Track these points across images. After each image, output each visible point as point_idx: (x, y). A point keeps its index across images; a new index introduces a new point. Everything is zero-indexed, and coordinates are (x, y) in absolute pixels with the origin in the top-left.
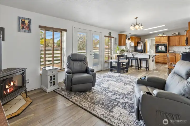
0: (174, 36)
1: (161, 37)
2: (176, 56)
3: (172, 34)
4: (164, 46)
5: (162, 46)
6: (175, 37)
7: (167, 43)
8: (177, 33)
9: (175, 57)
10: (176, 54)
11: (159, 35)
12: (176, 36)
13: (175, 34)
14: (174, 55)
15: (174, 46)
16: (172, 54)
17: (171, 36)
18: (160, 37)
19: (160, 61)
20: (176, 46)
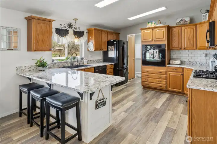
0: (181, 27)
1: (152, 28)
2: (184, 73)
3: (177, 21)
4: (157, 50)
5: (155, 51)
6: (183, 28)
7: (165, 42)
8: (188, 19)
9: (181, 76)
10: (184, 70)
11: (149, 26)
12: (186, 25)
13: (182, 22)
14: (181, 71)
15: (181, 49)
16: (176, 69)
17: (175, 25)
18: (151, 30)
19: (151, 85)
20: (184, 49)
